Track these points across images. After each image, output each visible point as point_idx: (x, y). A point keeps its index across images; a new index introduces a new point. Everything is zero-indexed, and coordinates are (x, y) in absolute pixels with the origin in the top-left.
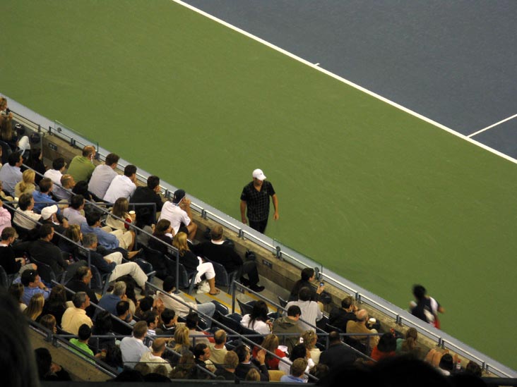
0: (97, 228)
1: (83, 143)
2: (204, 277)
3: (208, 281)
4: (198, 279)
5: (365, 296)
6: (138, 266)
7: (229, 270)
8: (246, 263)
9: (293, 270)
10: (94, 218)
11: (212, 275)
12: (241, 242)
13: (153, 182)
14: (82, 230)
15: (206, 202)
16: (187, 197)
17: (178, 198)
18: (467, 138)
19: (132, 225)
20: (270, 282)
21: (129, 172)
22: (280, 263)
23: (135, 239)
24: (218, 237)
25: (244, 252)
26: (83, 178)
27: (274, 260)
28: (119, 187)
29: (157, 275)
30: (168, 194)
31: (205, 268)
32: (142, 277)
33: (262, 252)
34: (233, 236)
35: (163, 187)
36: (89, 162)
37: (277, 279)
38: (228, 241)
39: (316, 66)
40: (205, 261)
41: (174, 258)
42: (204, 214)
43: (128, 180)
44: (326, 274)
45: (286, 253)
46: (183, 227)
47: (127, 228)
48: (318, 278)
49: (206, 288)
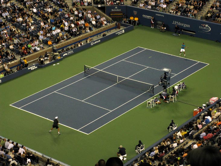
0: (7, 155)
1: (3, 138)
2: (29, 162)
3: (29, 163)
4: (27, 163)
5: (61, 163)
6: (15, 161)
7: (34, 160)
8: (37, 158)
9: (46, 159)
10: (7, 153)
11: (30, 161)
12: (35, 155)
13: (17, 144)
14: (4, 155)
15: (28, 147)
16: (24, 146)
17: (22, 147)
18: (78, 130)
19: (14, 153)
20: (40, 161)
21: (13, 143)
22: (43, 158)
23: (14, 156)
24: (31, 154)
25: (36, 156)
26: (3, 145)
27: (42, 157)
28: (10, 146)
29: (19, 163)
30: (20, 146)
31: (29, 160)
32: (16, 163)
33: (39, 156)
34: (34, 153)
35: (19, 145)
36: (4, 142)
37: (43, 161)
38: (33, 155)
39: (47, 119)
40: (28, 159)
41: (22, 159)
42: (28, 150)
43: (12, 145)
44: (53, 159)
45: (44, 156)
46: (24, 153)
47: (13, 154)
48: (51, 160)
49: (29, 164)
